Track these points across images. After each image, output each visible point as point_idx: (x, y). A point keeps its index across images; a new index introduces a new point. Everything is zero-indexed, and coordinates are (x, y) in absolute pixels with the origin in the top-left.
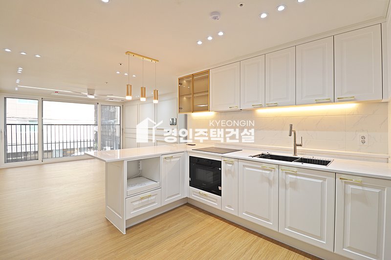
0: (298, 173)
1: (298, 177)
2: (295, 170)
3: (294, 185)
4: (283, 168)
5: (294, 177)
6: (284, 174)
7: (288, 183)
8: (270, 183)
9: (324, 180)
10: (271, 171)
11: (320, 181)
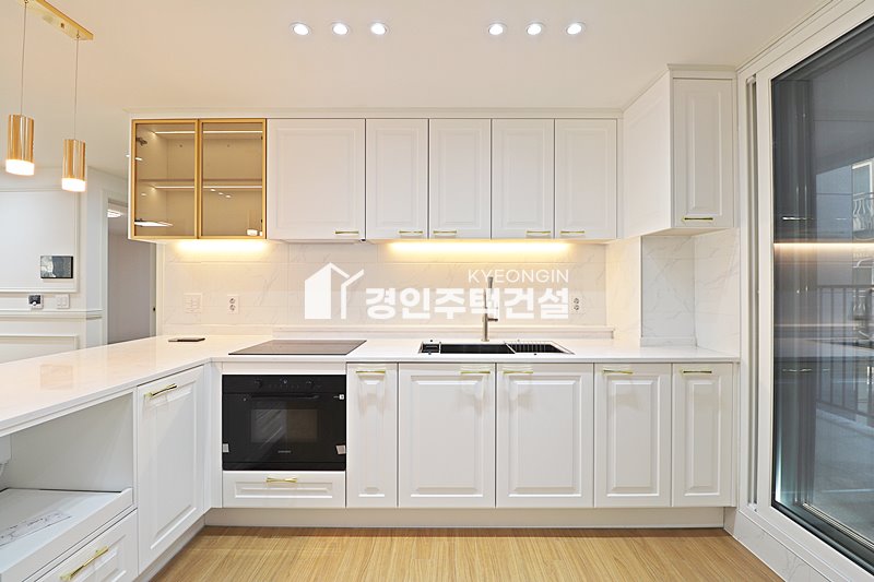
0: (534, 374)
1: (534, 383)
2: (529, 368)
3: (525, 399)
4: (507, 367)
5: (527, 383)
6: (507, 381)
7: (514, 397)
8: (478, 406)
9: (577, 378)
10: (479, 378)
11: (572, 382)
